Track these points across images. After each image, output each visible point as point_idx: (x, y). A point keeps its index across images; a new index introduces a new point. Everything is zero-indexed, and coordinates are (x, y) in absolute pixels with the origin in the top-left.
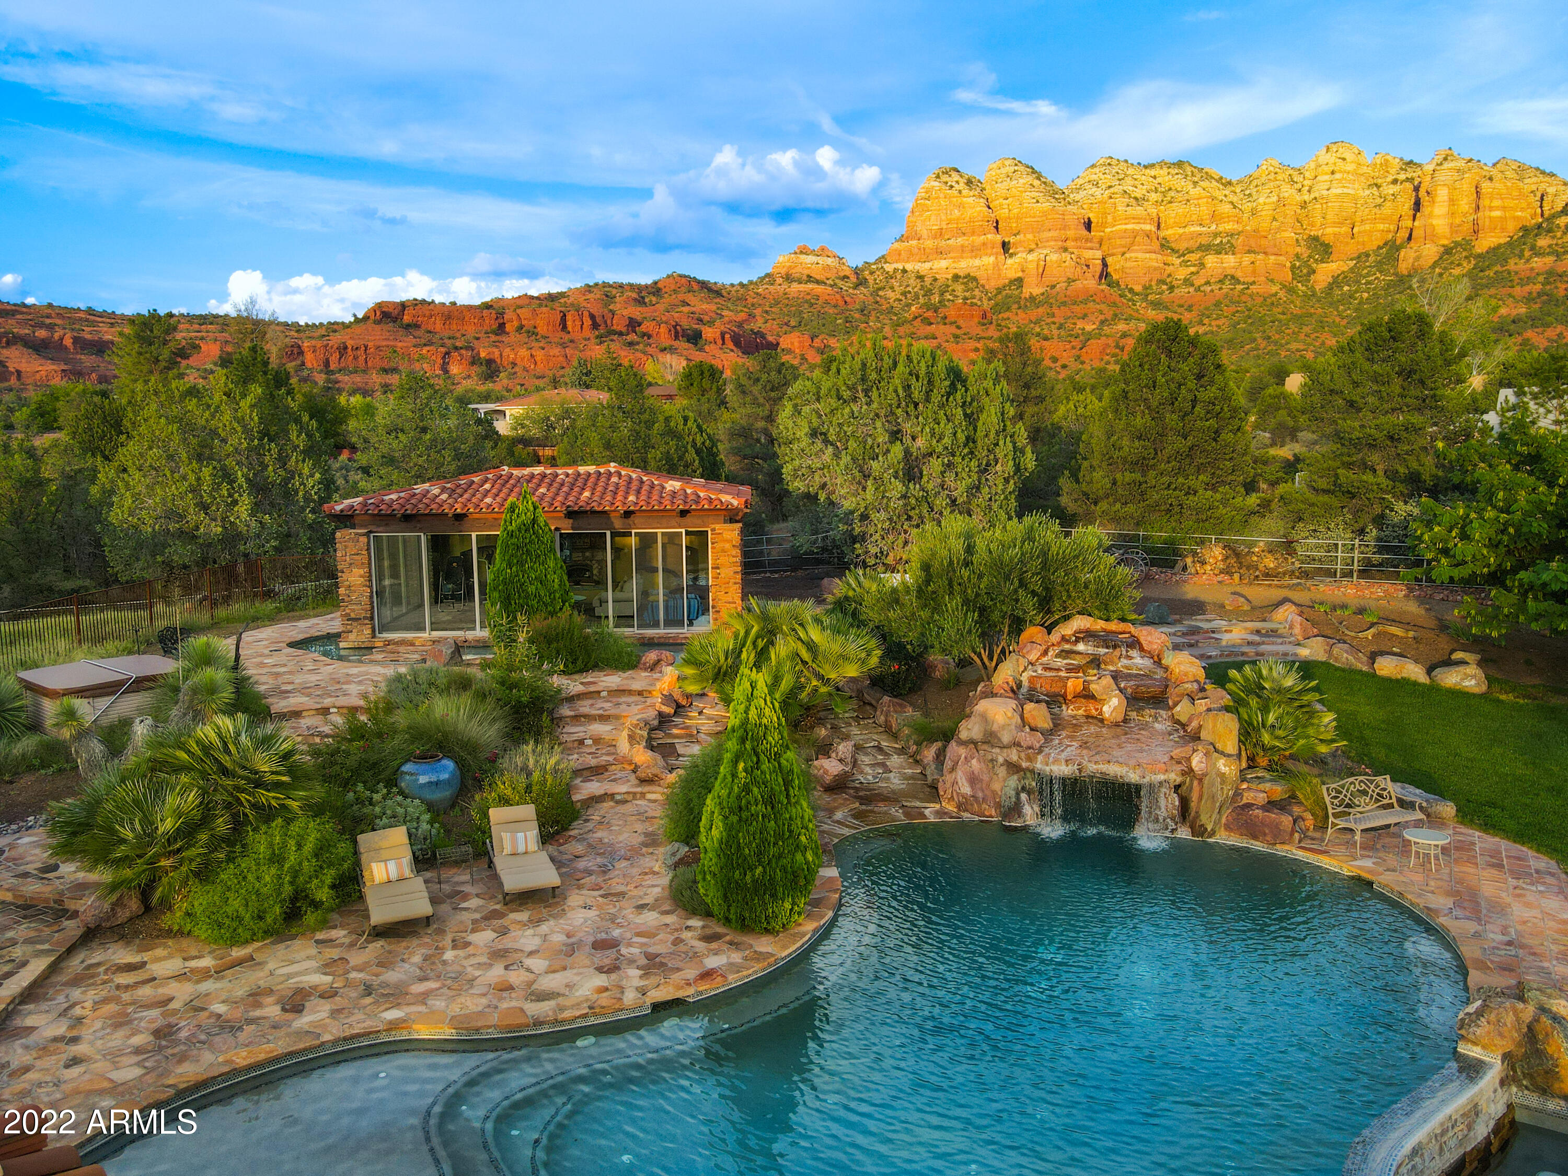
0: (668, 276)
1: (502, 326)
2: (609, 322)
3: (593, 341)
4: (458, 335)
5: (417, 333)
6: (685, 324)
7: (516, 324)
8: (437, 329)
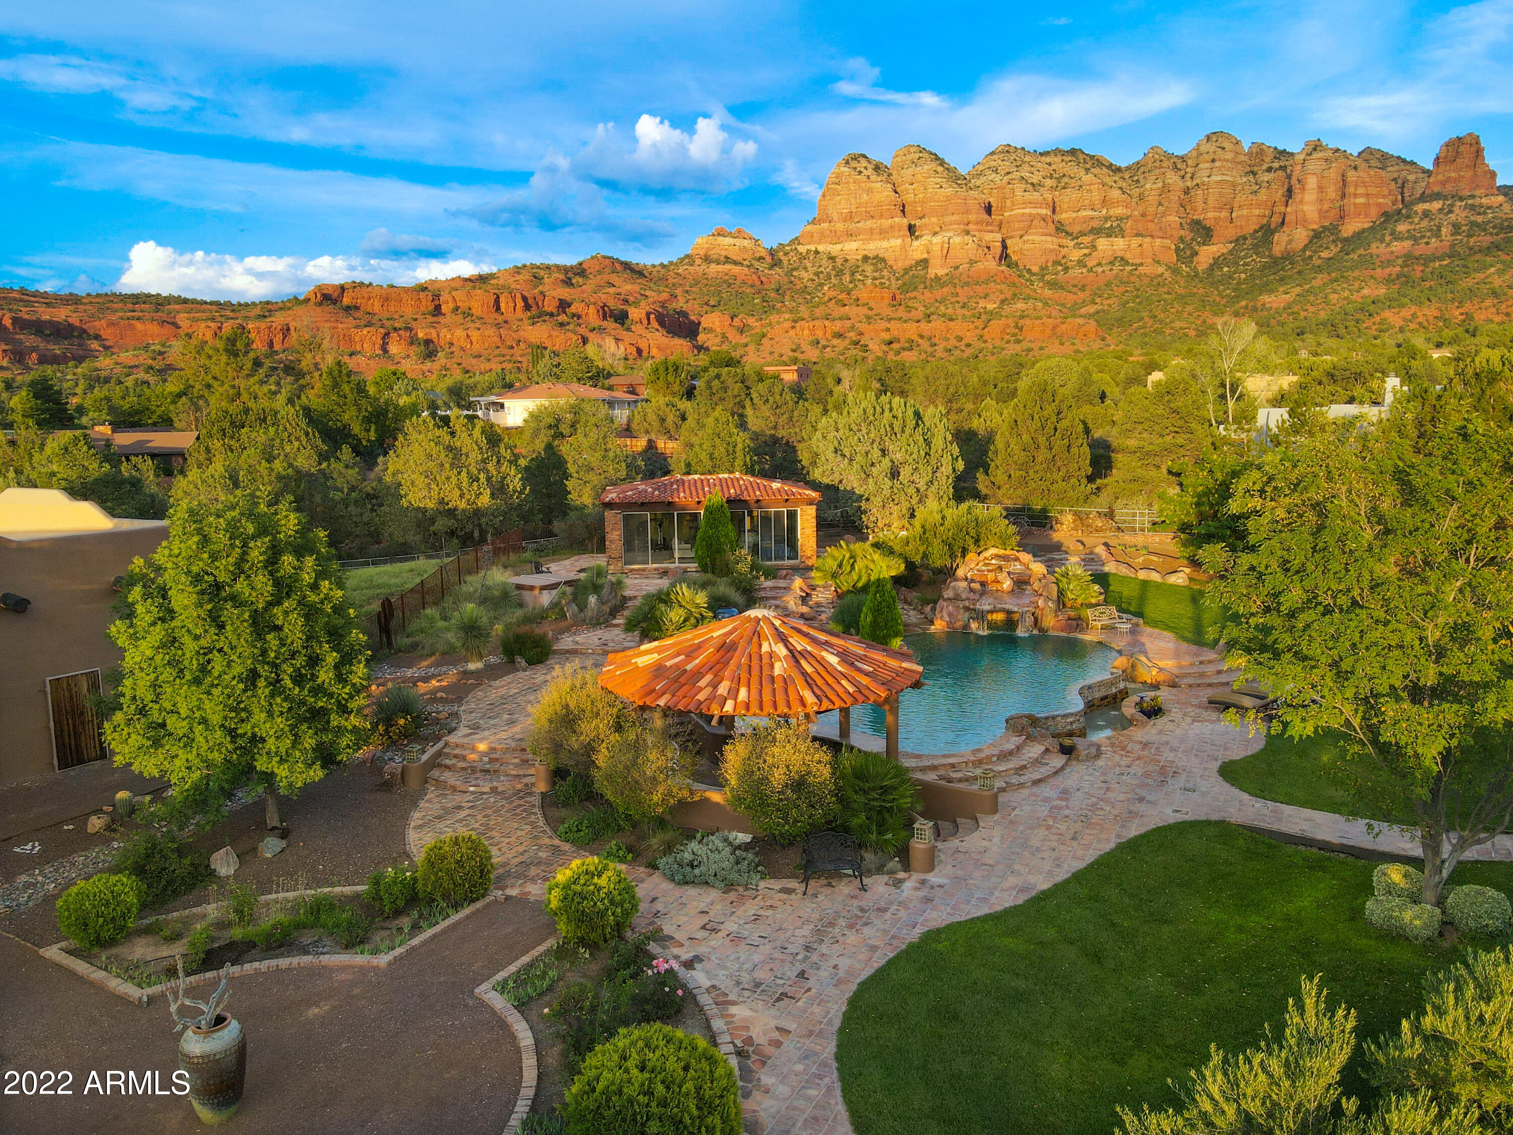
0: (593, 258)
1: (438, 308)
2: (540, 304)
3: (526, 322)
4: (395, 316)
5: (357, 315)
6: (612, 304)
7: (451, 305)
8: (376, 310)
